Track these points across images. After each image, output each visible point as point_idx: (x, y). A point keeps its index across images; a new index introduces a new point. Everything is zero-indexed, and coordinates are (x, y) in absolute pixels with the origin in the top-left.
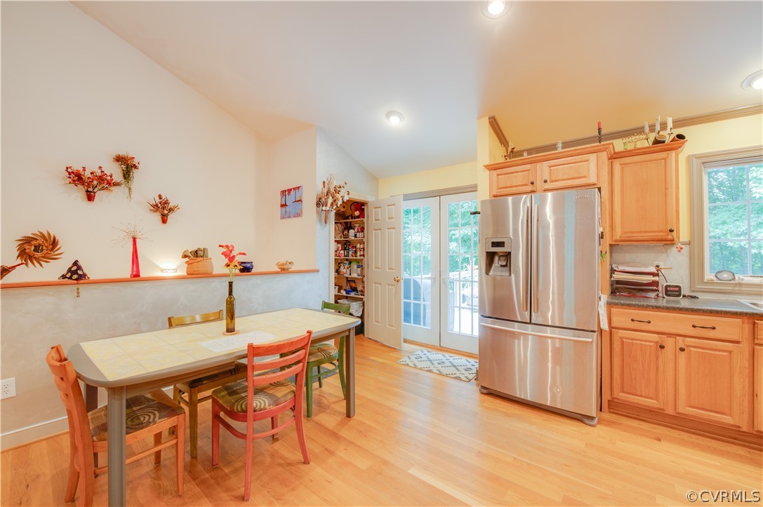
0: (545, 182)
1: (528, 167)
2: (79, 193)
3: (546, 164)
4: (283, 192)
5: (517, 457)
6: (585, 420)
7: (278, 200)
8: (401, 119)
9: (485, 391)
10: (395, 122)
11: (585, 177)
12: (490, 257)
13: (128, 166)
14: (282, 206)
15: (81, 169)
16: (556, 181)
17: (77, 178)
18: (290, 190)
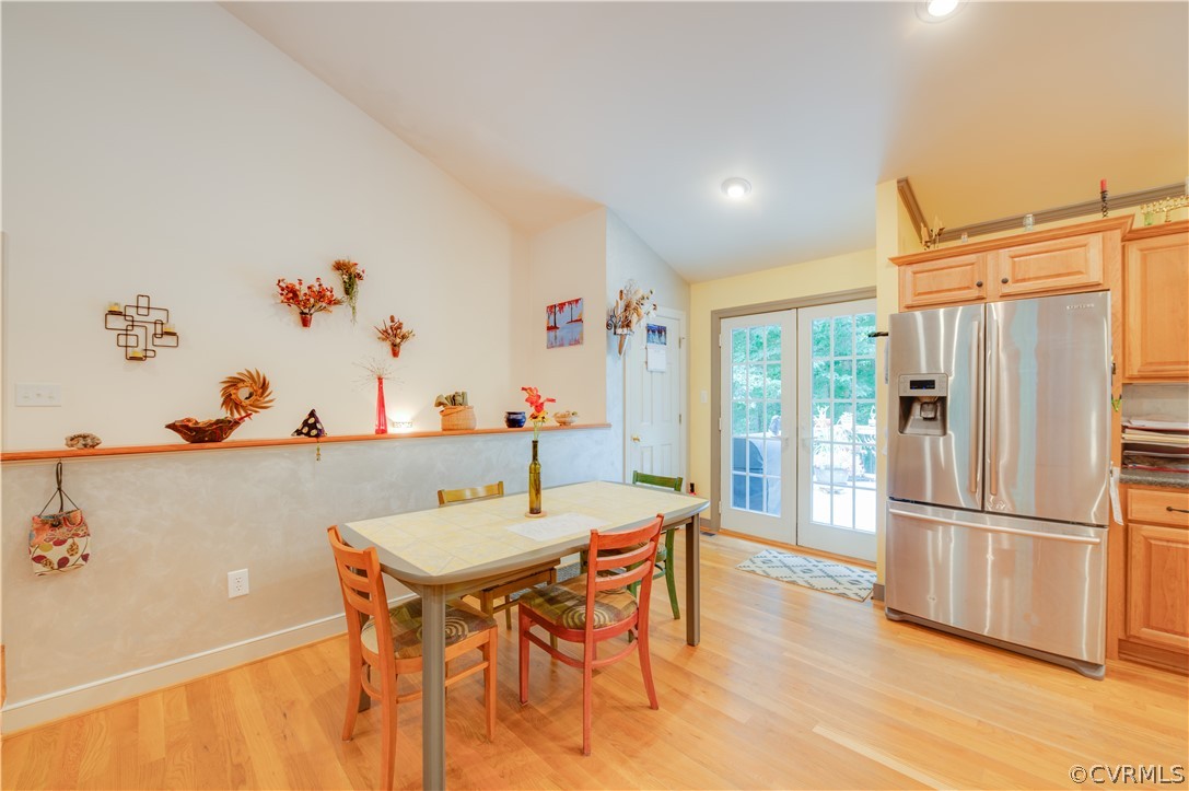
0: (1005, 282)
1: (972, 258)
2: (291, 315)
3: (1005, 253)
4: (551, 309)
5: (982, 719)
6: (1083, 669)
7: (543, 320)
8: (746, 189)
9: (896, 617)
10: (736, 195)
11: (1079, 273)
12: (907, 404)
13: (350, 276)
14: (549, 328)
15: (296, 283)
16: (1024, 280)
17: (291, 294)
18: (562, 306)
